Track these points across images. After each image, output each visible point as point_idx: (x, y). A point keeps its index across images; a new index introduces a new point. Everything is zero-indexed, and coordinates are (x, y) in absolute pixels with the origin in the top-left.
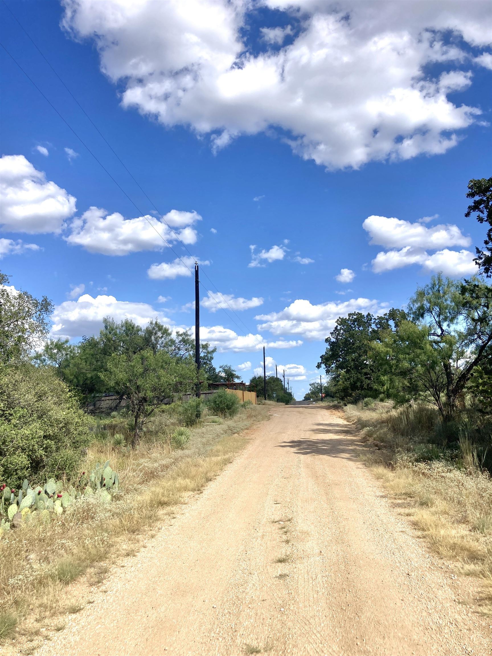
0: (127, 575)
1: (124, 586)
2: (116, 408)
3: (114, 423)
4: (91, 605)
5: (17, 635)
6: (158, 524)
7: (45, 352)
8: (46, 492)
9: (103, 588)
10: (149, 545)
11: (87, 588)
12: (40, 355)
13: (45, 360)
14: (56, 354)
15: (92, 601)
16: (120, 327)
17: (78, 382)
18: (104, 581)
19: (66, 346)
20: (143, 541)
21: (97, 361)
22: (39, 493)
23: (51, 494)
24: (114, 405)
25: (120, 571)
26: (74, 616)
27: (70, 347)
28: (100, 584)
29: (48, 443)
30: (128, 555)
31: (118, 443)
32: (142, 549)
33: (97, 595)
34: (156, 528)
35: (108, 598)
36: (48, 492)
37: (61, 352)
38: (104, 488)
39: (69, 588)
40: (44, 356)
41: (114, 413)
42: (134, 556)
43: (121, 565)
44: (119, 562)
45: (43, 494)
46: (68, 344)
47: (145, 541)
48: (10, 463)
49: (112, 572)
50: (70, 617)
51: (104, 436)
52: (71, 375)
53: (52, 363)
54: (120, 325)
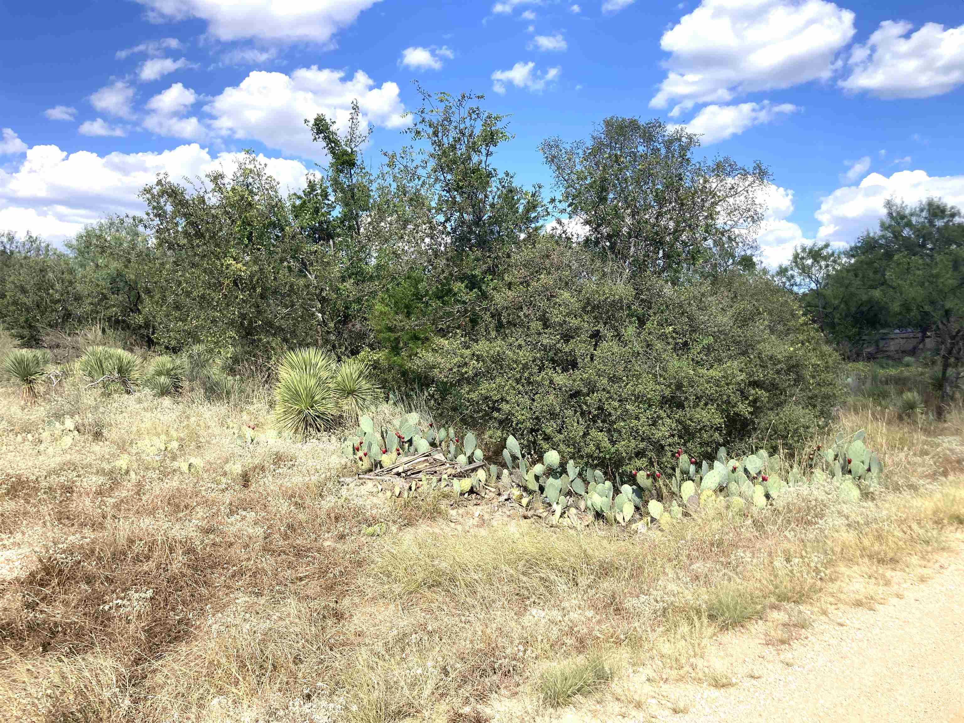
0: (843, 643)
1: (829, 664)
2: (913, 352)
3: (906, 374)
4: (754, 681)
5: (609, 697)
6: (943, 558)
7: (794, 264)
8: (746, 471)
9: (787, 656)
10: (910, 595)
11: (759, 646)
12: (786, 270)
13: (793, 277)
14: (810, 268)
15: (757, 675)
16: (918, 213)
17: (848, 309)
18: (795, 644)
19: (825, 254)
20: (899, 584)
21: (875, 272)
22: (734, 470)
23: (753, 474)
24: (909, 346)
25: (833, 632)
26: (715, 693)
27: (833, 254)
28: (783, 647)
29: (757, 393)
30: (858, 604)
31: (911, 406)
32: (895, 601)
33: (770, 666)
34: (937, 565)
35: (790, 678)
36: (749, 469)
37: (818, 262)
38: (848, 476)
39: (728, 637)
40: (792, 270)
41: (907, 359)
42: (871, 609)
43: (839, 621)
44: (836, 614)
45: (740, 472)
46: (830, 250)
47: (904, 585)
48: (690, 419)
49: (816, 630)
50: (707, 693)
51: (884, 395)
52: (835, 298)
53: (804, 279)
54: (918, 209)
